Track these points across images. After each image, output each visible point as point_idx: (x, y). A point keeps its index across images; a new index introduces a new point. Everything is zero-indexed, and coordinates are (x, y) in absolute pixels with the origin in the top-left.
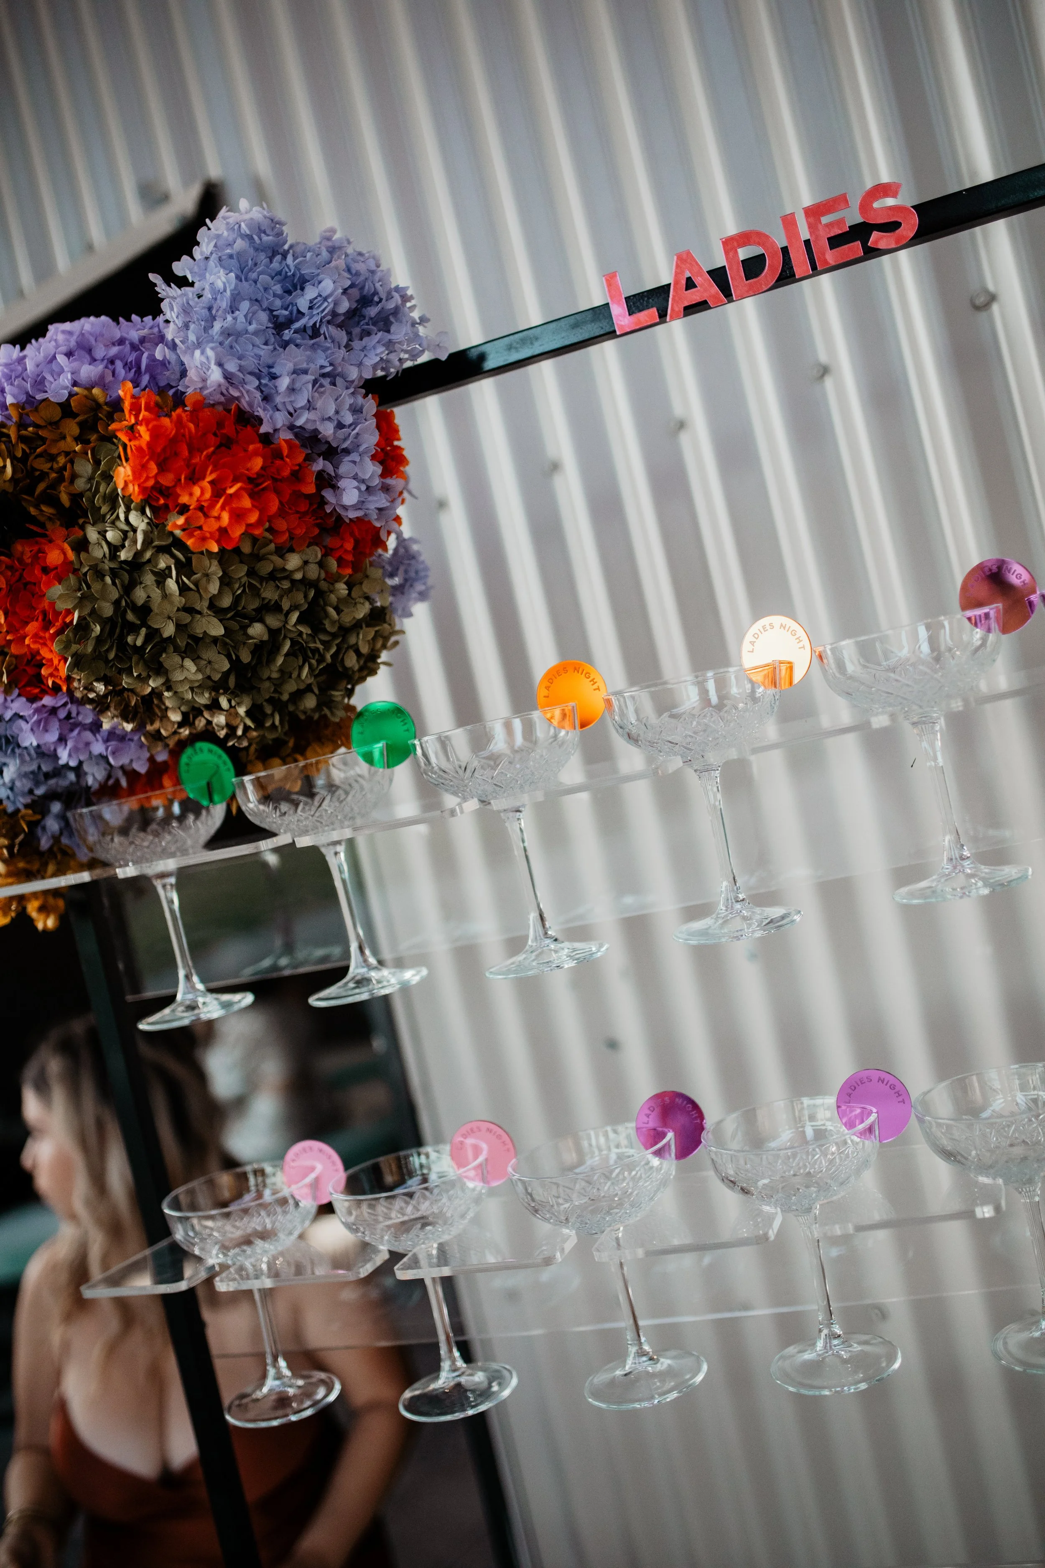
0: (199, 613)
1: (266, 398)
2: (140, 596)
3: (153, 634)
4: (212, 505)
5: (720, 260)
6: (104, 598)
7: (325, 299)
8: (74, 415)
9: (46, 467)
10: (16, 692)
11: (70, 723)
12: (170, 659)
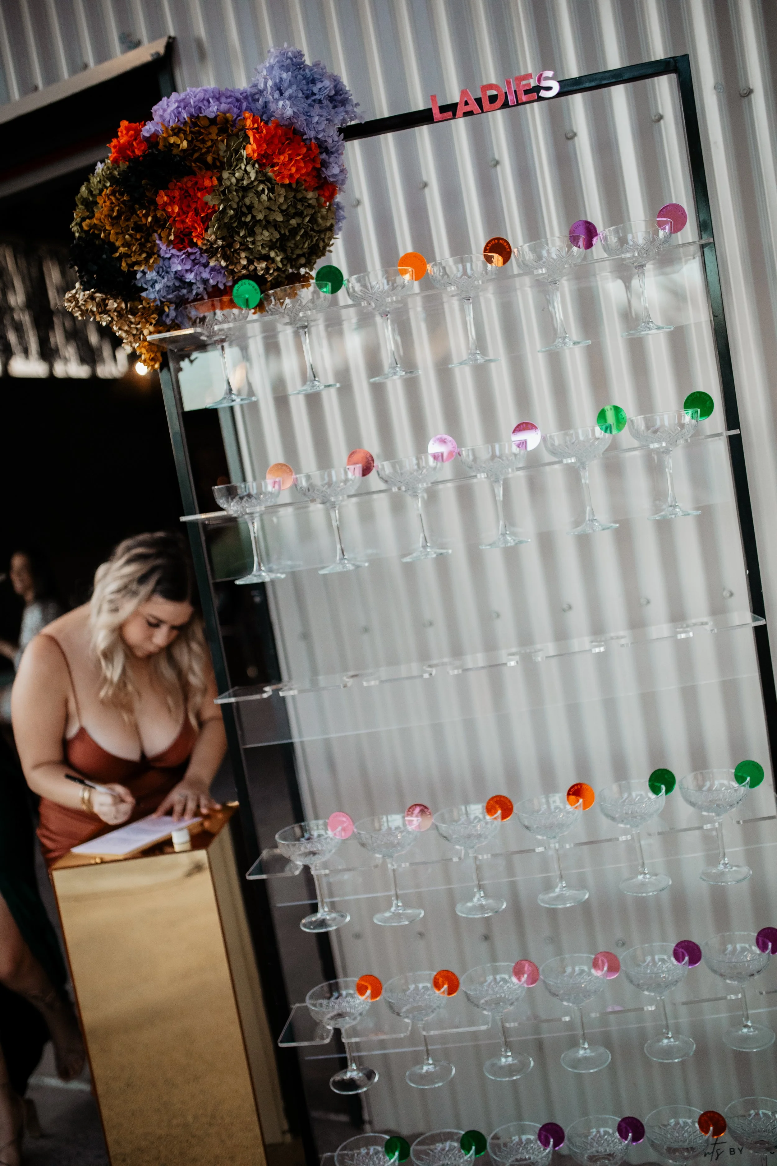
0: (274, 211)
1: (307, 125)
2: (247, 201)
3: (253, 217)
4: (288, 164)
5: (479, 95)
6: (233, 200)
7: (326, 89)
8: (216, 124)
9: (201, 146)
10: (172, 246)
11: (195, 263)
12: (258, 230)
